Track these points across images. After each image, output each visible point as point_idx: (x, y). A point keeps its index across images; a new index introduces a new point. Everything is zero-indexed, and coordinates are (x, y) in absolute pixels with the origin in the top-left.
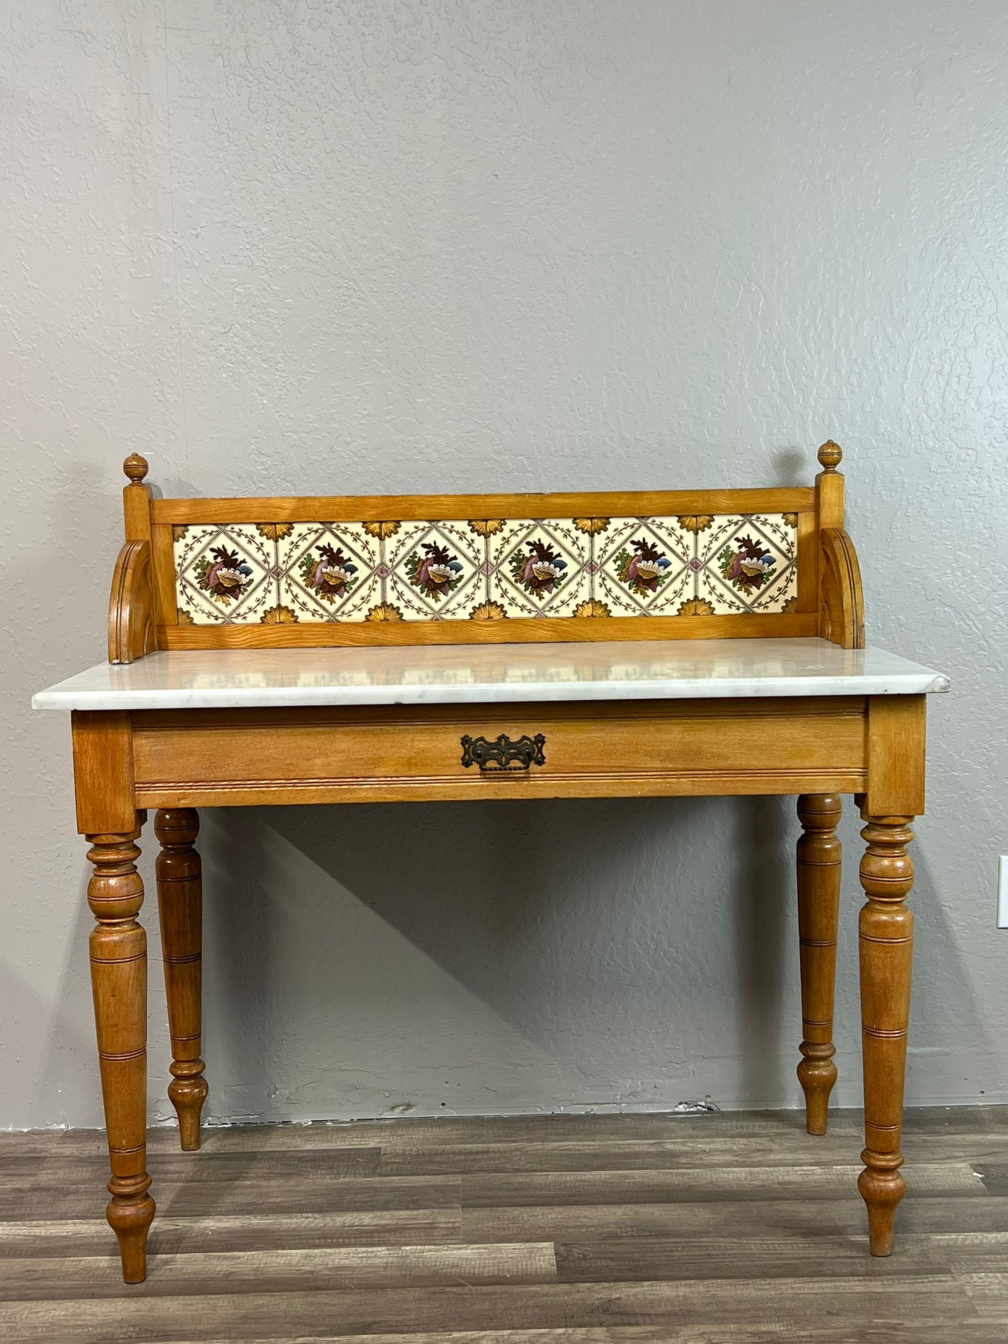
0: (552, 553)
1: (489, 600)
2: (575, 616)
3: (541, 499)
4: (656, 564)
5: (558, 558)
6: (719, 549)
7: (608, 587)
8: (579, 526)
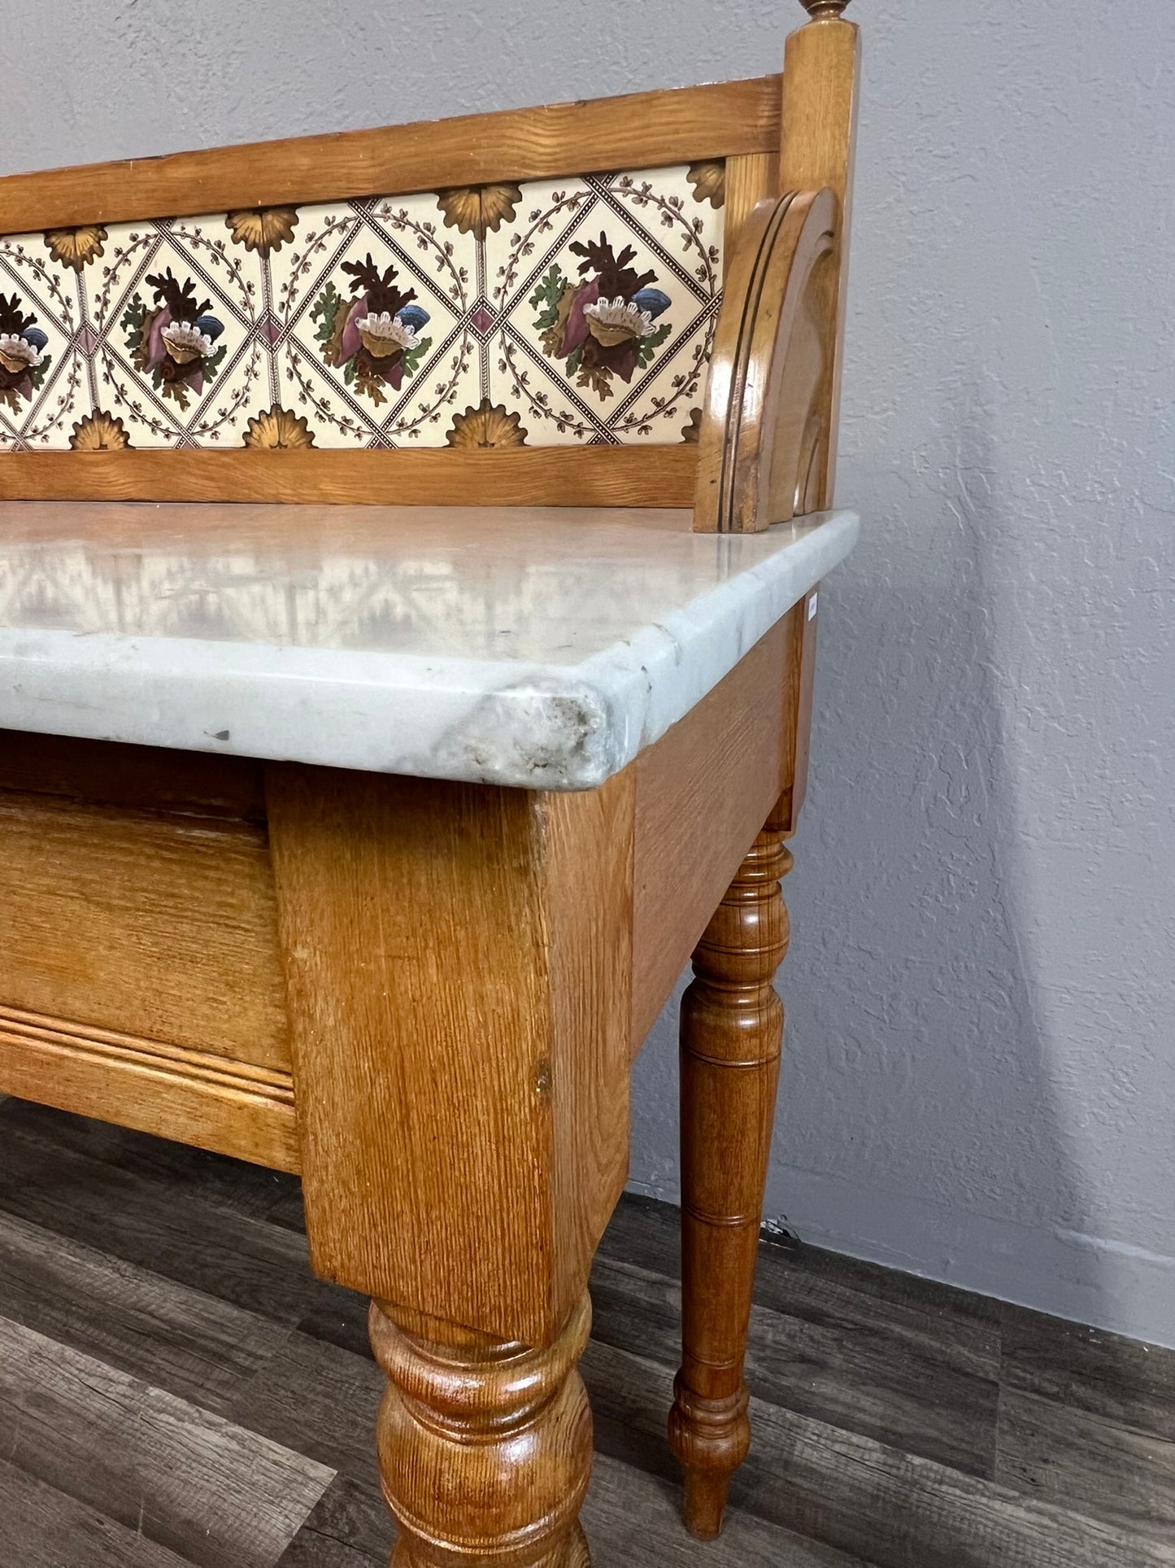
0: (194, 300)
1: (98, 409)
2: (248, 445)
4: (398, 319)
5: (207, 313)
6: (533, 277)
7: (305, 380)
8: (240, 233)
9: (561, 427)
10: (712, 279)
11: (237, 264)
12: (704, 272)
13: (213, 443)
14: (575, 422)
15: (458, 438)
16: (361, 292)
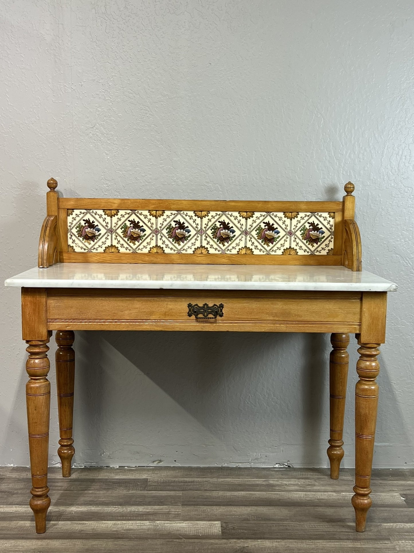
0: (229, 226)
1: (202, 245)
2: (238, 254)
3: (225, 203)
4: (274, 232)
5: (232, 229)
6: (301, 227)
7: (253, 242)
8: (241, 215)
9: (305, 252)
10: (332, 229)
11: (240, 220)
12: (331, 228)
13: (230, 253)
14: (307, 251)
15: (284, 253)
16: (266, 227)
